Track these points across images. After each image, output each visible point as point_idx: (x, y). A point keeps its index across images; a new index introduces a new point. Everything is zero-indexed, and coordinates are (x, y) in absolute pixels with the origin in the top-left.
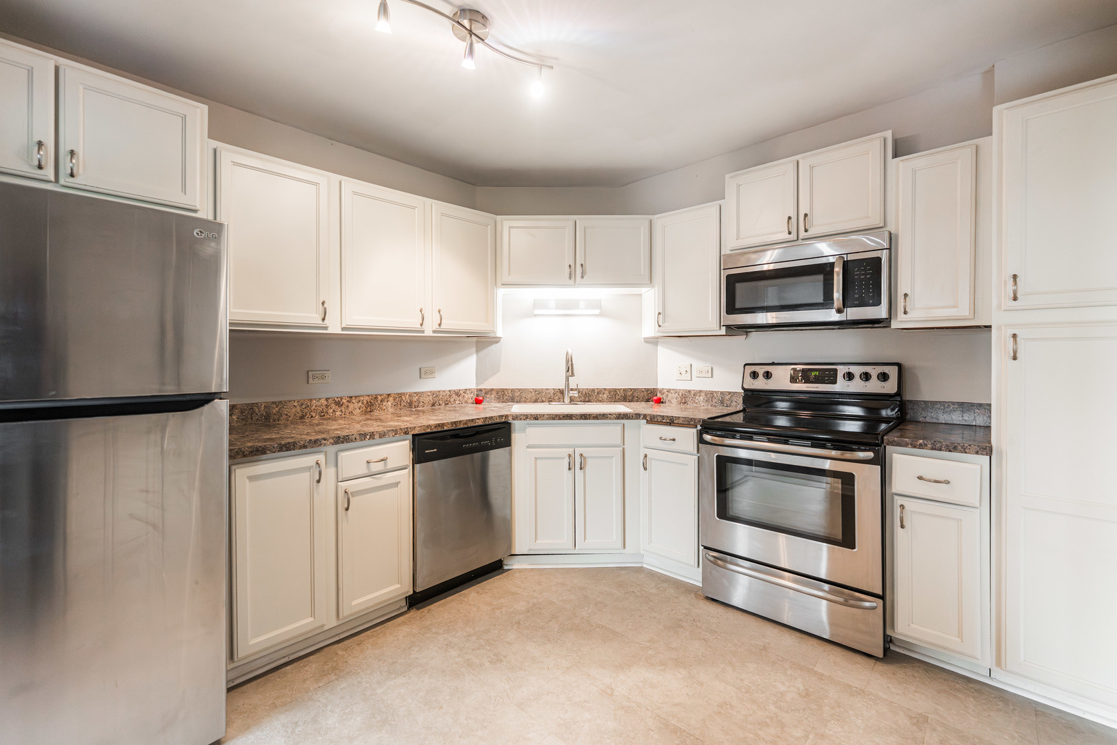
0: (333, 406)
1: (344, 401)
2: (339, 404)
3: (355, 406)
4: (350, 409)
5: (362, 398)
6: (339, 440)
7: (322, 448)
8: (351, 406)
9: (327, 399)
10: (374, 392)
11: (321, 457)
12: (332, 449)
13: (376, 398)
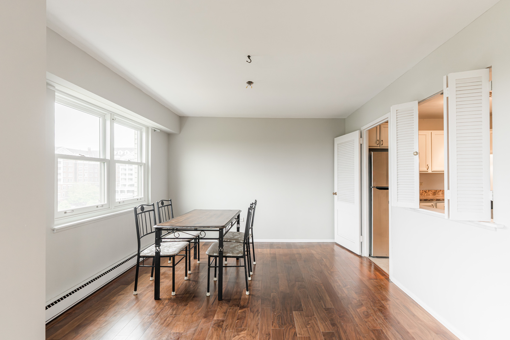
0: (424, 193)
1: (427, 191)
2: (426, 192)
3: (430, 193)
4: (429, 194)
5: (432, 191)
6: (438, 200)
7: (433, 202)
8: (429, 193)
9: (422, 191)
10: (436, 189)
11: (433, 204)
12: (435, 202)
13: (436, 191)
